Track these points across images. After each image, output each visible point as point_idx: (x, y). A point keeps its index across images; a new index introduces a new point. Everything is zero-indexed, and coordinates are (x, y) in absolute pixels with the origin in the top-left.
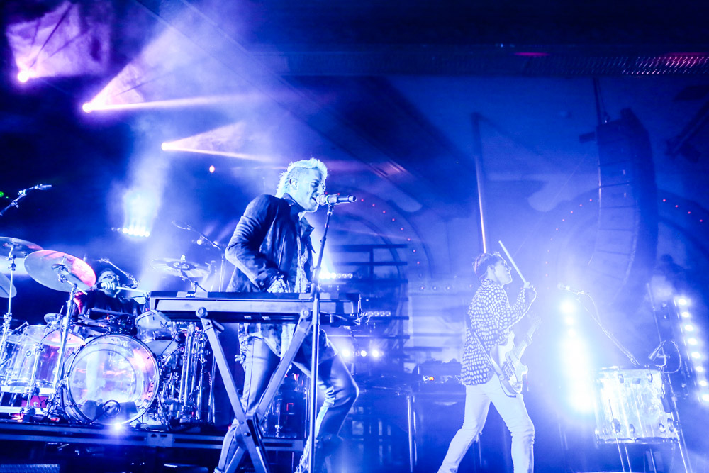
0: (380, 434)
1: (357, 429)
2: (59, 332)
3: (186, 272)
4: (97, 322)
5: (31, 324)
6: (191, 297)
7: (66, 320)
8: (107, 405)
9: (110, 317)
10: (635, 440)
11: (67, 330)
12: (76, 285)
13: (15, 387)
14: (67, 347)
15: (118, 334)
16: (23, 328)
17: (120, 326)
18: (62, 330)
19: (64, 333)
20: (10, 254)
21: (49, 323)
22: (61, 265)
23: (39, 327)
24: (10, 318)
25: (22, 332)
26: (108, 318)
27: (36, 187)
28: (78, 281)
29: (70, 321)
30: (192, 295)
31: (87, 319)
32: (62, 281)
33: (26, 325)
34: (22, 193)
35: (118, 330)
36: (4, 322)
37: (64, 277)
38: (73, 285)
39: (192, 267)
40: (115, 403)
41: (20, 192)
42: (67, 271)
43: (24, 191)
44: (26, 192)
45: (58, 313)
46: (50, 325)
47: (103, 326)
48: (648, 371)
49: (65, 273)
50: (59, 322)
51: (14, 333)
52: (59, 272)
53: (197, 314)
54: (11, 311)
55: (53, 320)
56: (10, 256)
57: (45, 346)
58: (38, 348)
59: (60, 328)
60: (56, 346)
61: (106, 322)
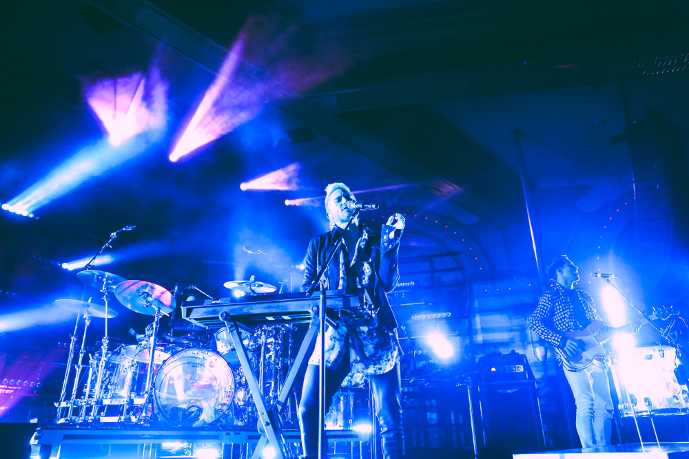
0: (453, 422)
1: (432, 419)
2: (147, 350)
4: (179, 339)
5: (127, 345)
7: (152, 339)
8: (190, 410)
9: (191, 334)
10: (650, 412)
11: (154, 348)
12: (159, 309)
13: (114, 400)
14: (154, 362)
15: (199, 348)
16: (120, 349)
17: (200, 341)
18: (150, 348)
19: (151, 351)
22: (146, 292)
23: (134, 347)
24: (107, 341)
25: (120, 353)
26: (189, 335)
27: (124, 229)
28: (162, 305)
30: (217, 302)
31: (170, 336)
32: (147, 306)
33: (122, 347)
34: (114, 234)
35: (199, 345)
36: (103, 345)
37: (149, 302)
38: (156, 309)
40: (197, 408)
41: (112, 234)
42: (152, 297)
44: (117, 234)
46: (141, 344)
47: (185, 342)
48: (660, 347)
49: (150, 299)
50: (147, 341)
51: (113, 354)
52: (145, 298)
53: (220, 317)
54: (108, 336)
55: (143, 340)
56: (104, 288)
57: (138, 363)
58: (131, 364)
59: (148, 346)
60: (146, 362)
61: (187, 339)
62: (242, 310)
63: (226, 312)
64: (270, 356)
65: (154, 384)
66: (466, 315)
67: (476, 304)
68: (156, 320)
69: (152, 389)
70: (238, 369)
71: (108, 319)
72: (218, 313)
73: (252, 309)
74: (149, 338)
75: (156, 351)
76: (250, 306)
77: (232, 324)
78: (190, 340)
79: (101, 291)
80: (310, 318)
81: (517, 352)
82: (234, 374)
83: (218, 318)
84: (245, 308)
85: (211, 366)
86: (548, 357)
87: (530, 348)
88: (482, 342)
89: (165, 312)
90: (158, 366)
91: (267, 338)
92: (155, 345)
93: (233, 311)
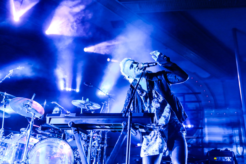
2: (26, 137)
3: (89, 107)
4: (45, 132)
5: (14, 133)
6: (67, 116)
7: (29, 131)
9: (51, 129)
11: (29, 136)
12: (35, 114)
14: (29, 144)
15: (55, 137)
16: (10, 136)
17: (56, 133)
19: (28, 137)
20: (3, 100)
21: (22, 133)
22: (28, 105)
23: (18, 135)
24: (3, 131)
25: (10, 138)
26: (50, 130)
27: (17, 68)
28: (36, 112)
29: (31, 132)
30: (68, 115)
31: (40, 130)
32: (28, 112)
33: (12, 134)
35: (55, 136)
37: (29, 110)
38: (33, 114)
39: (92, 105)
42: (31, 107)
43: (12, 70)
44: (13, 71)
45: (26, 128)
46: (22, 134)
47: (48, 133)
49: (29, 108)
50: (26, 132)
51: (6, 138)
52: (27, 108)
53: (69, 125)
54: (4, 128)
55: (24, 131)
56: (3, 101)
57: (20, 144)
58: (15, 145)
59: (27, 135)
60: (24, 143)
61: (49, 132)
62: (82, 121)
63: (72, 122)
64: (95, 144)
65: (28, 157)
66: (200, 126)
67: (206, 120)
68: (32, 121)
69: (26, 160)
70: (76, 150)
71: (5, 118)
72: (68, 122)
73: (88, 120)
74: (27, 130)
75: (30, 138)
76: (87, 119)
77: (76, 129)
78: (51, 133)
79: (2, 102)
80: (122, 128)
81: (229, 150)
82: (73, 153)
83: (67, 124)
84: (83, 120)
85: (61, 148)
86: (244, 153)
87: (235, 147)
88: (208, 142)
89: (38, 116)
90: (31, 146)
91: (93, 134)
92: (31, 134)
93: (76, 121)
